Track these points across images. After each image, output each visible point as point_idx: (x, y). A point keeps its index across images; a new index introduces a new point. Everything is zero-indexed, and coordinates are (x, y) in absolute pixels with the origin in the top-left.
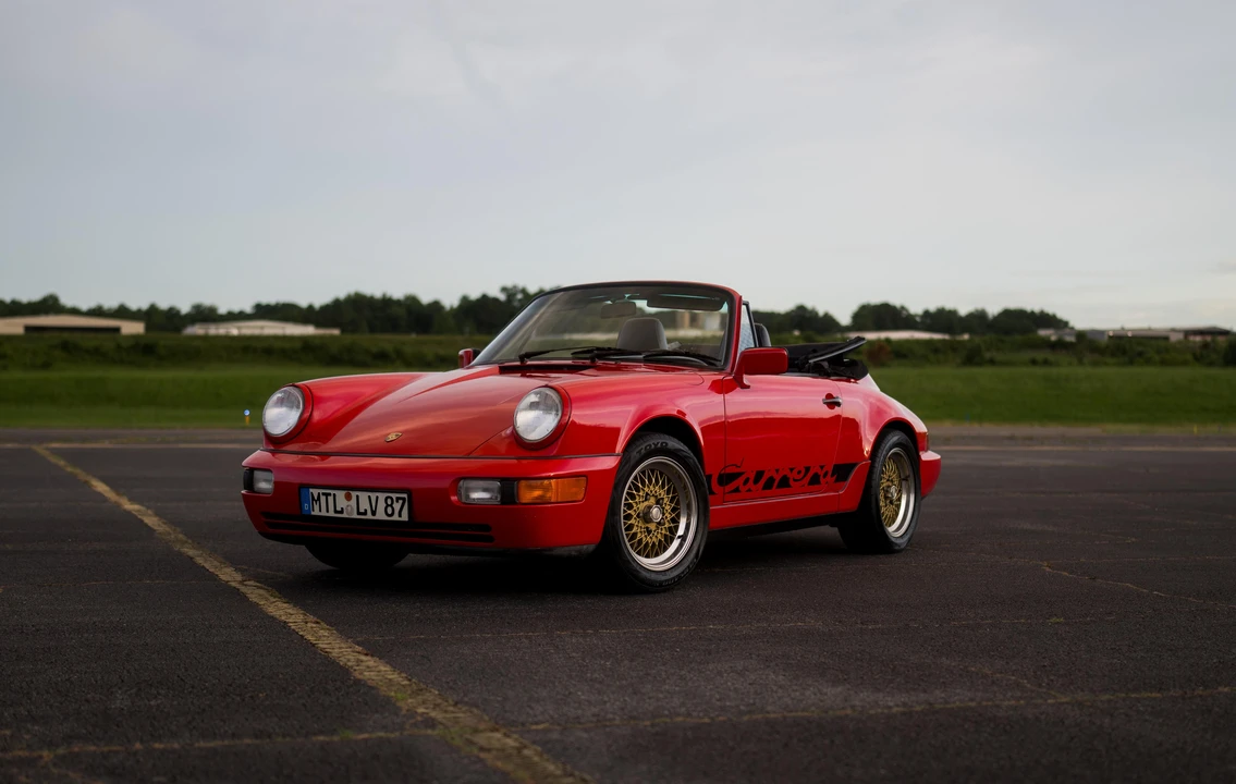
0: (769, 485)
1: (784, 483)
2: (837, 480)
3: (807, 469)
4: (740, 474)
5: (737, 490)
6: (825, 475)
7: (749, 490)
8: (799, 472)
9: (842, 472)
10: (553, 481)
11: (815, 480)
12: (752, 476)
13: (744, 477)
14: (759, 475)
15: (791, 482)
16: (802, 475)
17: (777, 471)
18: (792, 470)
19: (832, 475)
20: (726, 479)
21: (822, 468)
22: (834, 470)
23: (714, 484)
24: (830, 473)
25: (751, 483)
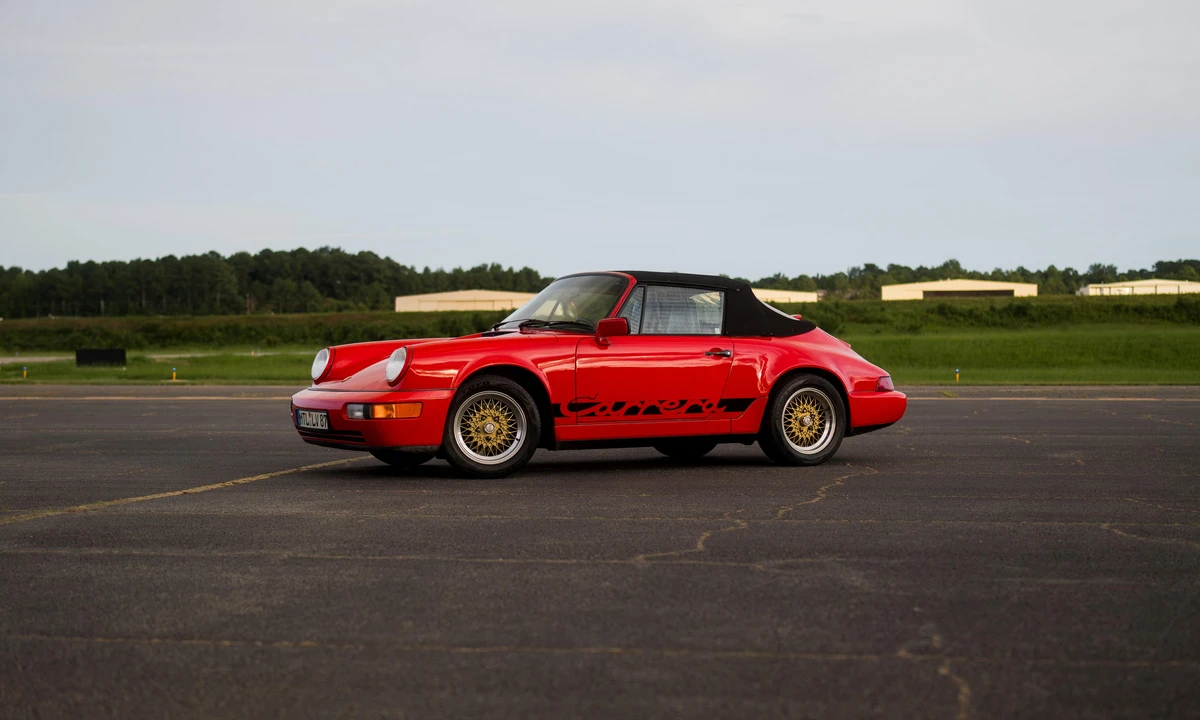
0: (634, 411)
1: (653, 410)
2: (726, 411)
3: (684, 401)
4: (592, 404)
5: (593, 414)
6: (709, 406)
7: (608, 415)
8: (672, 404)
9: (736, 405)
10: (394, 406)
11: (696, 409)
12: (610, 406)
14: (618, 406)
15: (661, 410)
16: (673, 407)
17: (643, 403)
18: (661, 402)
19: (720, 406)
20: (573, 407)
21: (704, 401)
22: (722, 403)
23: (564, 409)
24: (715, 405)
25: (609, 410)
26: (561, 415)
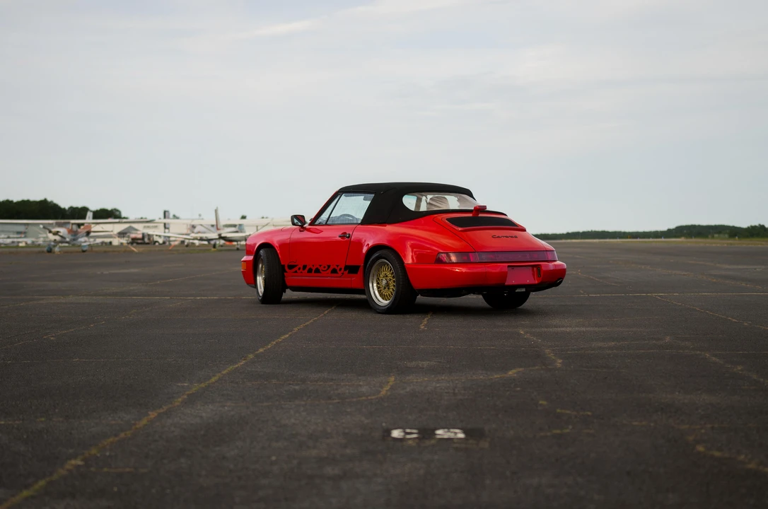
0: (310, 271)
1: (317, 271)
2: (349, 273)
3: (329, 267)
4: (295, 266)
5: (296, 272)
6: (340, 269)
8: (325, 267)
11: (334, 271)
12: (302, 267)
13: (298, 267)
14: (305, 267)
15: (320, 271)
16: (325, 269)
17: (313, 266)
18: (320, 266)
19: (345, 270)
20: (291, 267)
21: (338, 266)
22: (347, 268)
23: (286, 268)
24: (343, 270)
25: (301, 270)
26: (286, 272)
